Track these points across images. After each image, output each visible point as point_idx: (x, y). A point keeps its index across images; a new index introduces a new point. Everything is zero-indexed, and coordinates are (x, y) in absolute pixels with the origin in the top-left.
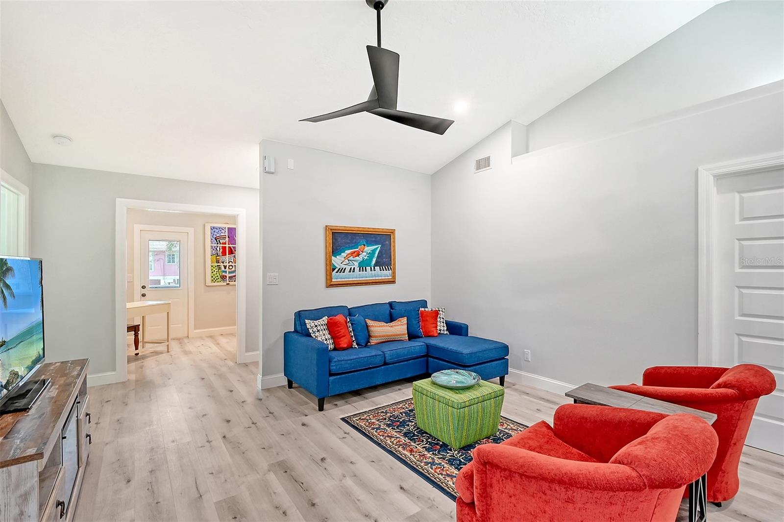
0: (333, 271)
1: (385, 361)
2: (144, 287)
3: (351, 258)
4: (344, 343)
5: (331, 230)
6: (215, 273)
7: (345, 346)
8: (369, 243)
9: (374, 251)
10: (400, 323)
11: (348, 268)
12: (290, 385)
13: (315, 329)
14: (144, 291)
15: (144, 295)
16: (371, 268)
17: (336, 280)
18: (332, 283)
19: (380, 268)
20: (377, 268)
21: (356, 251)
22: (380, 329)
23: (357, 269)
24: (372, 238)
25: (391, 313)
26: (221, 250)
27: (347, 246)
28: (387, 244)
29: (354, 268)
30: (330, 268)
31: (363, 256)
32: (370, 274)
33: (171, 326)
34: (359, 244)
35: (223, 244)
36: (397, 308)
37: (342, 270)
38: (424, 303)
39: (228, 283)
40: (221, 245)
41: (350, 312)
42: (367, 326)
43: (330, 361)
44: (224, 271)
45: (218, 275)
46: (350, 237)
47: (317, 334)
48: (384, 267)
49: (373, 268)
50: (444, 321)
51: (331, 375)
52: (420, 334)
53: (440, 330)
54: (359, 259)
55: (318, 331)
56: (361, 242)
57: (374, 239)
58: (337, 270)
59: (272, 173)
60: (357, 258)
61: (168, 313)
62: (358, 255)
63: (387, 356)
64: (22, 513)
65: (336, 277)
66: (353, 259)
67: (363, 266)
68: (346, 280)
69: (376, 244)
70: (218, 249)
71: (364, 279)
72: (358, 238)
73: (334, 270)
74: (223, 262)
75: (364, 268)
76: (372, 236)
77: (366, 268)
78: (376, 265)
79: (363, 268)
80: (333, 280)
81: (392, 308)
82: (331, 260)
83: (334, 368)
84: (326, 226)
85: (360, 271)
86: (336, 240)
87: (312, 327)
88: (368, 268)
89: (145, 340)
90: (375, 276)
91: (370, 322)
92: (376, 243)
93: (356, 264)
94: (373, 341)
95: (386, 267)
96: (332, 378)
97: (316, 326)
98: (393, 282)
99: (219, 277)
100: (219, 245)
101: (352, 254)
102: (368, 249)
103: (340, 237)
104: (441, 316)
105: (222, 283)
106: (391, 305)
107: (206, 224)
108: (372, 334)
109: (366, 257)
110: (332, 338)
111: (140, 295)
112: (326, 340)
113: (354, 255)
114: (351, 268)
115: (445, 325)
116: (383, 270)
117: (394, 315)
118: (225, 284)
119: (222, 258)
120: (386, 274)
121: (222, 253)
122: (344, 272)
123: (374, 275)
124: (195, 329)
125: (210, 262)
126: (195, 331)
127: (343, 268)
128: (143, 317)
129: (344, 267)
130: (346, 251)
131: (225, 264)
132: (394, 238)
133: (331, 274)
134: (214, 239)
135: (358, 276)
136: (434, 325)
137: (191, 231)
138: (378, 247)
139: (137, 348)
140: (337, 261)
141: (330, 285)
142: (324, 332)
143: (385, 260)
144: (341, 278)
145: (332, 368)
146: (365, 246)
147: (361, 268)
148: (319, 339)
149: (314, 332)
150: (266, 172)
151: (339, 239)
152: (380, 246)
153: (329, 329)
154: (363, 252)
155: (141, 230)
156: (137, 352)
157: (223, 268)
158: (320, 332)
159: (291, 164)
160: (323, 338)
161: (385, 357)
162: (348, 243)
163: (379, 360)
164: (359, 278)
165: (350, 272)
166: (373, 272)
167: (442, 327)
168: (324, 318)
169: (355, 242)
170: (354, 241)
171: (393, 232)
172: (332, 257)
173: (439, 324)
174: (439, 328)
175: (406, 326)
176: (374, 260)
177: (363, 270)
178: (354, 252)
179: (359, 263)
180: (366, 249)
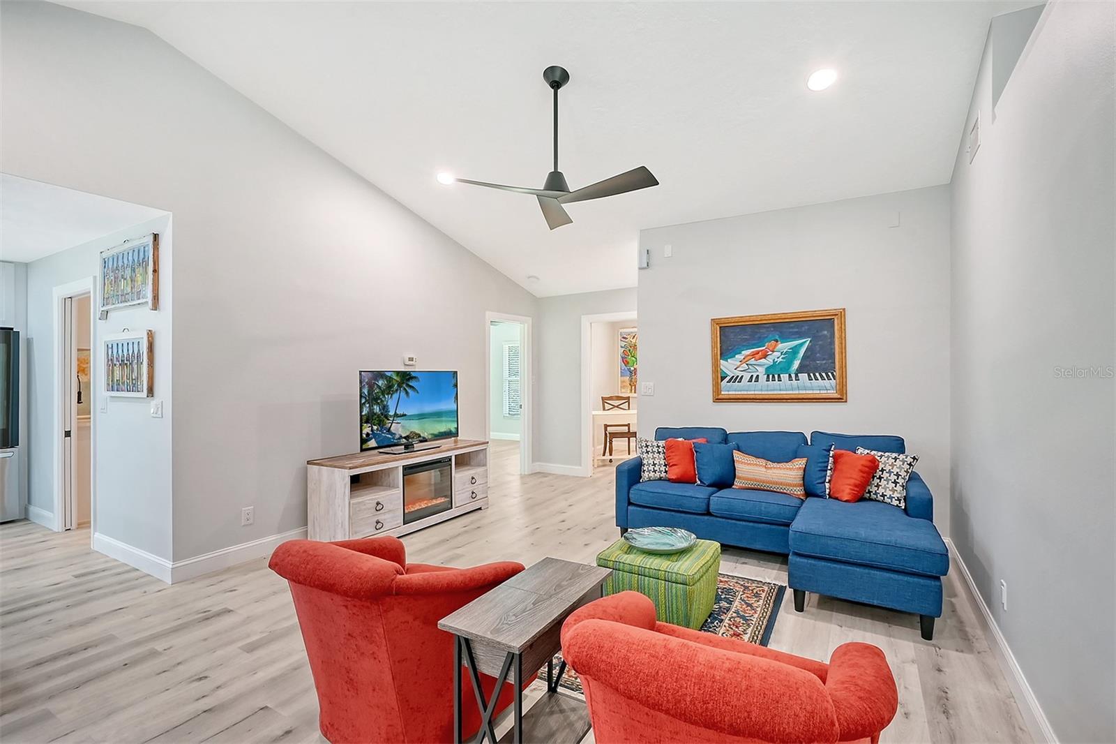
0: (722, 381)
3: (752, 361)
5: (720, 323)
8: (785, 337)
9: (795, 351)
10: (792, 465)
11: (747, 376)
16: (790, 376)
17: (727, 393)
18: (720, 397)
19: (809, 376)
20: (803, 376)
21: (761, 351)
23: (763, 378)
24: (792, 328)
27: (744, 344)
28: (825, 336)
29: (758, 376)
30: (719, 377)
31: (775, 357)
32: (785, 386)
34: (766, 340)
37: (734, 379)
42: (733, 461)
43: (629, 487)
46: (749, 330)
48: (817, 374)
49: (793, 376)
50: (901, 481)
54: (768, 361)
56: (770, 336)
57: (794, 330)
58: (728, 378)
60: (763, 361)
62: (765, 356)
65: (727, 389)
66: (755, 362)
67: (773, 373)
68: (742, 393)
69: (800, 337)
71: (775, 392)
72: (764, 330)
73: (723, 379)
75: (776, 376)
76: (792, 325)
77: (779, 376)
78: (800, 370)
79: (773, 376)
80: (722, 393)
82: (719, 364)
84: (712, 320)
85: (768, 380)
86: (726, 335)
87: (642, 447)
88: (785, 377)
90: (798, 388)
92: (800, 335)
93: (761, 371)
95: (824, 374)
98: (843, 399)
101: (753, 355)
102: (785, 346)
103: (732, 332)
104: (895, 471)
106: (809, 438)
108: (736, 473)
109: (780, 360)
110: (667, 465)
113: (757, 356)
114: (752, 376)
116: (817, 379)
120: (825, 386)
122: (740, 382)
123: (796, 386)
127: (738, 376)
130: (743, 352)
132: (843, 324)
133: (719, 384)
135: (765, 387)
138: (807, 342)
140: (729, 365)
141: (718, 400)
143: (822, 360)
144: (735, 391)
146: (777, 342)
147: (771, 376)
148: (645, 462)
149: (642, 453)
150: (642, 267)
151: (732, 336)
152: (810, 339)
153: (665, 453)
154: (773, 351)
159: (668, 251)
162: (746, 340)
163: (700, 507)
164: (767, 391)
165: (750, 381)
166: (794, 382)
168: (666, 440)
169: (760, 338)
170: (757, 336)
171: (841, 314)
172: (721, 361)
173: (883, 483)
174: (881, 491)
175: (801, 472)
176: (796, 364)
177: (774, 380)
178: (758, 353)
179: (767, 369)
180: (780, 346)
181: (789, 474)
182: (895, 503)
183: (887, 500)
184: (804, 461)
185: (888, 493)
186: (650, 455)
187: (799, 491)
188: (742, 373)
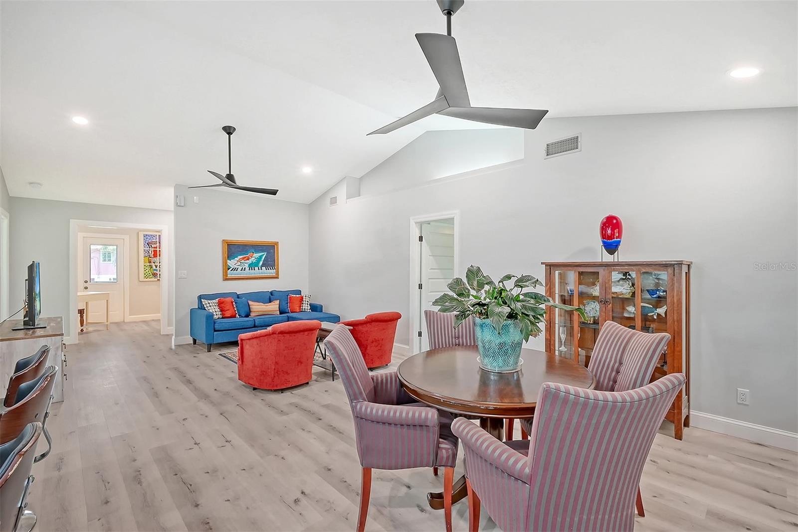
1: (255, 325)
2: (86, 282)
3: (243, 261)
4: (228, 314)
5: (227, 243)
6: (147, 271)
7: (229, 316)
8: (257, 251)
9: (261, 257)
10: (274, 304)
11: (240, 268)
12: (195, 341)
13: (208, 305)
14: (86, 285)
15: (86, 288)
17: (231, 276)
18: (227, 278)
19: (266, 268)
20: (264, 268)
21: (247, 257)
22: (257, 307)
23: (247, 269)
25: (270, 297)
26: (153, 253)
28: (272, 252)
30: (226, 268)
31: (252, 260)
32: (256, 272)
33: (110, 313)
34: (249, 252)
35: (154, 248)
36: (275, 294)
37: (234, 269)
38: (299, 292)
39: (159, 279)
40: (153, 249)
41: (238, 296)
42: (249, 305)
43: (215, 323)
44: (155, 270)
45: (150, 272)
46: (241, 247)
47: (209, 308)
48: (269, 267)
49: (260, 268)
50: (309, 303)
51: (215, 331)
52: (287, 311)
53: (305, 309)
54: (250, 262)
55: (210, 306)
57: (261, 249)
58: (231, 269)
59: (183, 206)
60: (248, 261)
61: (107, 301)
62: (248, 259)
63: (256, 322)
64: (56, 354)
65: (230, 274)
67: (252, 266)
68: (239, 276)
69: (263, 252)
70: (150, 252)
71: (253, 275)
72: (247, 248)
73: (229, 269)
74: (154, 263)
76: (260, 247)
77: (254, 268)
78: (262, 266)
80: (228, 276)
81: (272, 295)
82: (226, 263)
83: (217, 327)
84: (223, 240)
85: (249, 270)
86: (230, 249)
87: (206, 304)
88: (256, 268)
89: (88, 322)
90: (262, 273)
91: (250, 303)
93: (247, 265)
94: (252, 314)
95: (271, 268)
96: (215, 333)
97: (209, 303)
98: (277, 278)
99: (151, 274)
100: (151, 249)
101: (243, 258)
102: (257, 255)
103: (233, 247)
104: (307, 300)
105: (153, 279)
106: (272, 293)
107: (139, 233)
108: (251, 310)
109: (255, 261)
110: (221, 311)
111: (82, 288)
112: (216, 312)
113: (245, 259)
115: (309, 306)
116: (268, 270)
117: (272, 299)
118: (156, 279)
119: (153, 260)
120: (272, 272)
121: (154, 255)
122: (237, 271)
124: (130, 315)
125: (143, 262)
126: (130, 317)
128: (87, 303)
129: (237, 267)
131: (156, 264)
132: (278, 248)
133: (226, 272)
134: (146, 244)
135: (248, 273)
136: (298, 305)
137: (127, 237)
138: (264, 254)
139: (82, 325)
140: (232, 263)
142: (215, 307)
143: (271, 262)
144: (235, 275)
145: (215, 327)
146: (254, 253)
147: (251, 268)
148: (211, 311)
149: (207, 307)
150: (177, 205)
151: (233, 249)
152: (266, 253)
153: (218, 306)
154: (252, 257)
155: (84, 237)
156: (82, 328)
157: (154, 267)
158: (213, 308)
159: (196, 200)
160: (214, 310)
161: (255, 322)
162: (240, 251)
163: (251, 324)
164: (249, 275)
165: (242, 270)
166: (260, 271)
167: (306, 307)
168: (217, 300)
170: (245, 250)
171: (277, 243)
172: (228, 261)
173: (304, 305)
174: (304, 308)
175: (278, 306)
176: (261, 263)
177: (252, 270)
178: (245, 257)
179: (249, 265)
180: (255, 255)
181: (274, 306)
182: (309, 310)
183: (306, 310)
184: (278, 301)
185: (306, 308)
186: (212, 307)
187: (278, 313)
188: (238, 267)
